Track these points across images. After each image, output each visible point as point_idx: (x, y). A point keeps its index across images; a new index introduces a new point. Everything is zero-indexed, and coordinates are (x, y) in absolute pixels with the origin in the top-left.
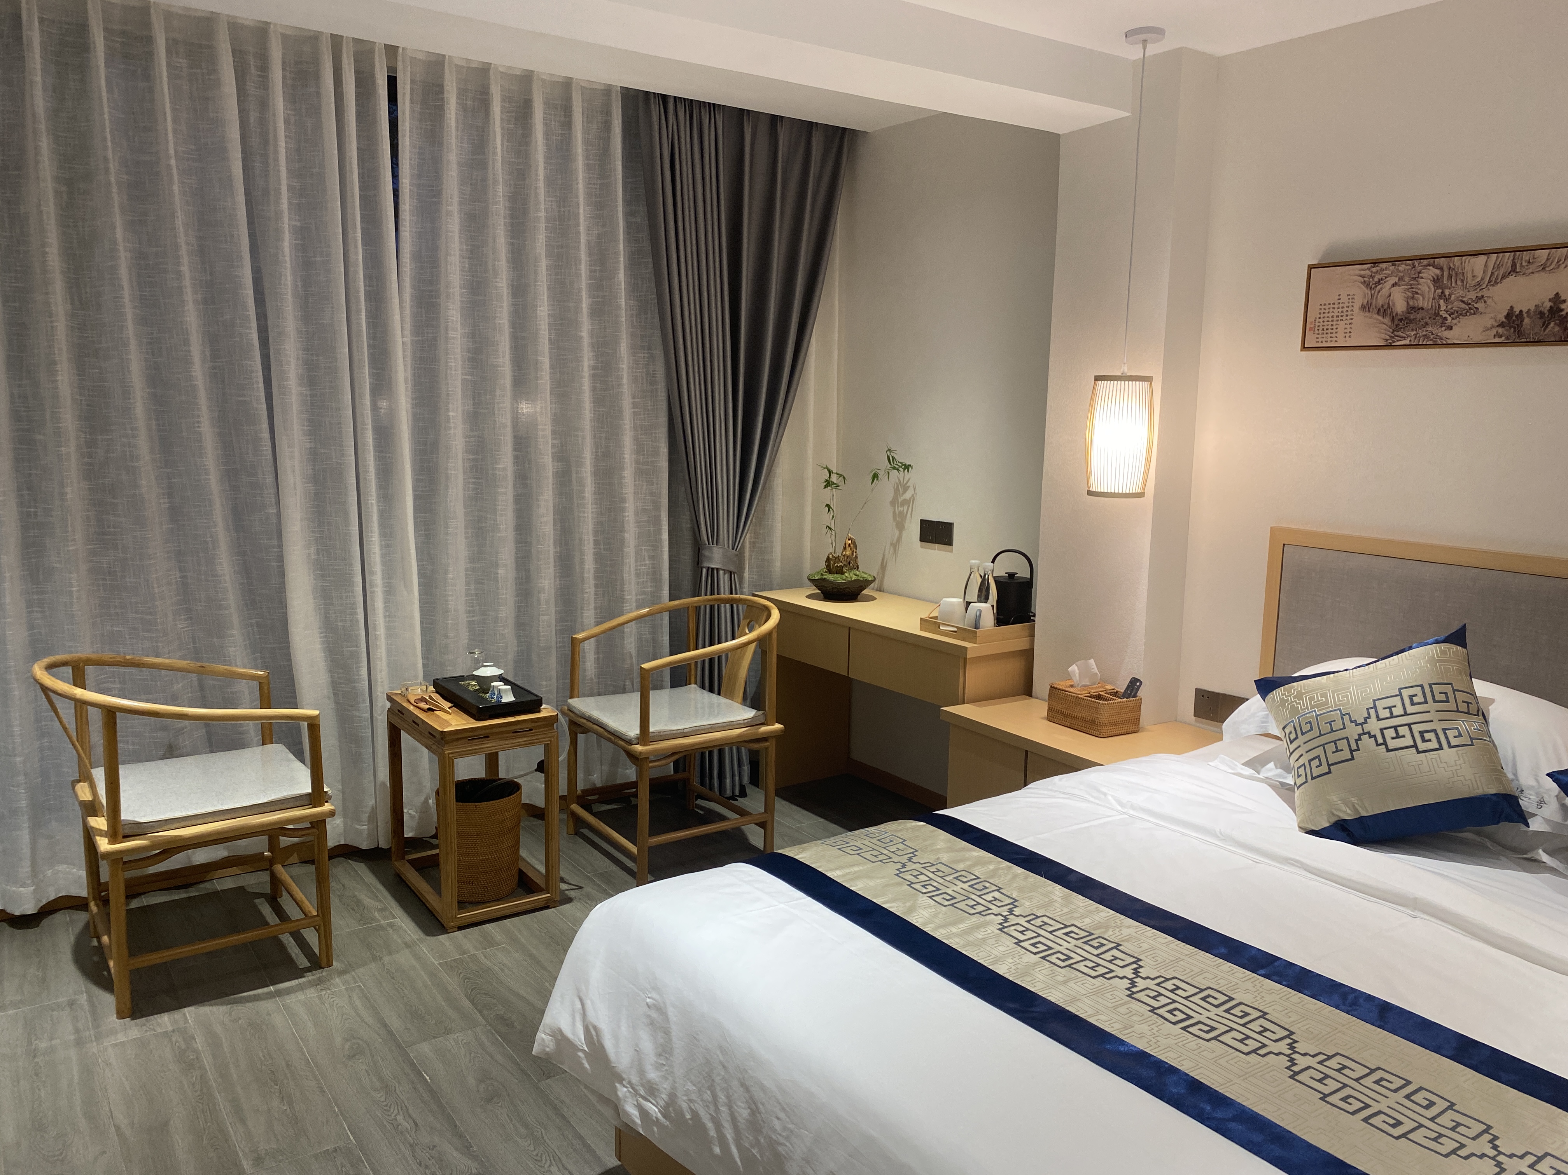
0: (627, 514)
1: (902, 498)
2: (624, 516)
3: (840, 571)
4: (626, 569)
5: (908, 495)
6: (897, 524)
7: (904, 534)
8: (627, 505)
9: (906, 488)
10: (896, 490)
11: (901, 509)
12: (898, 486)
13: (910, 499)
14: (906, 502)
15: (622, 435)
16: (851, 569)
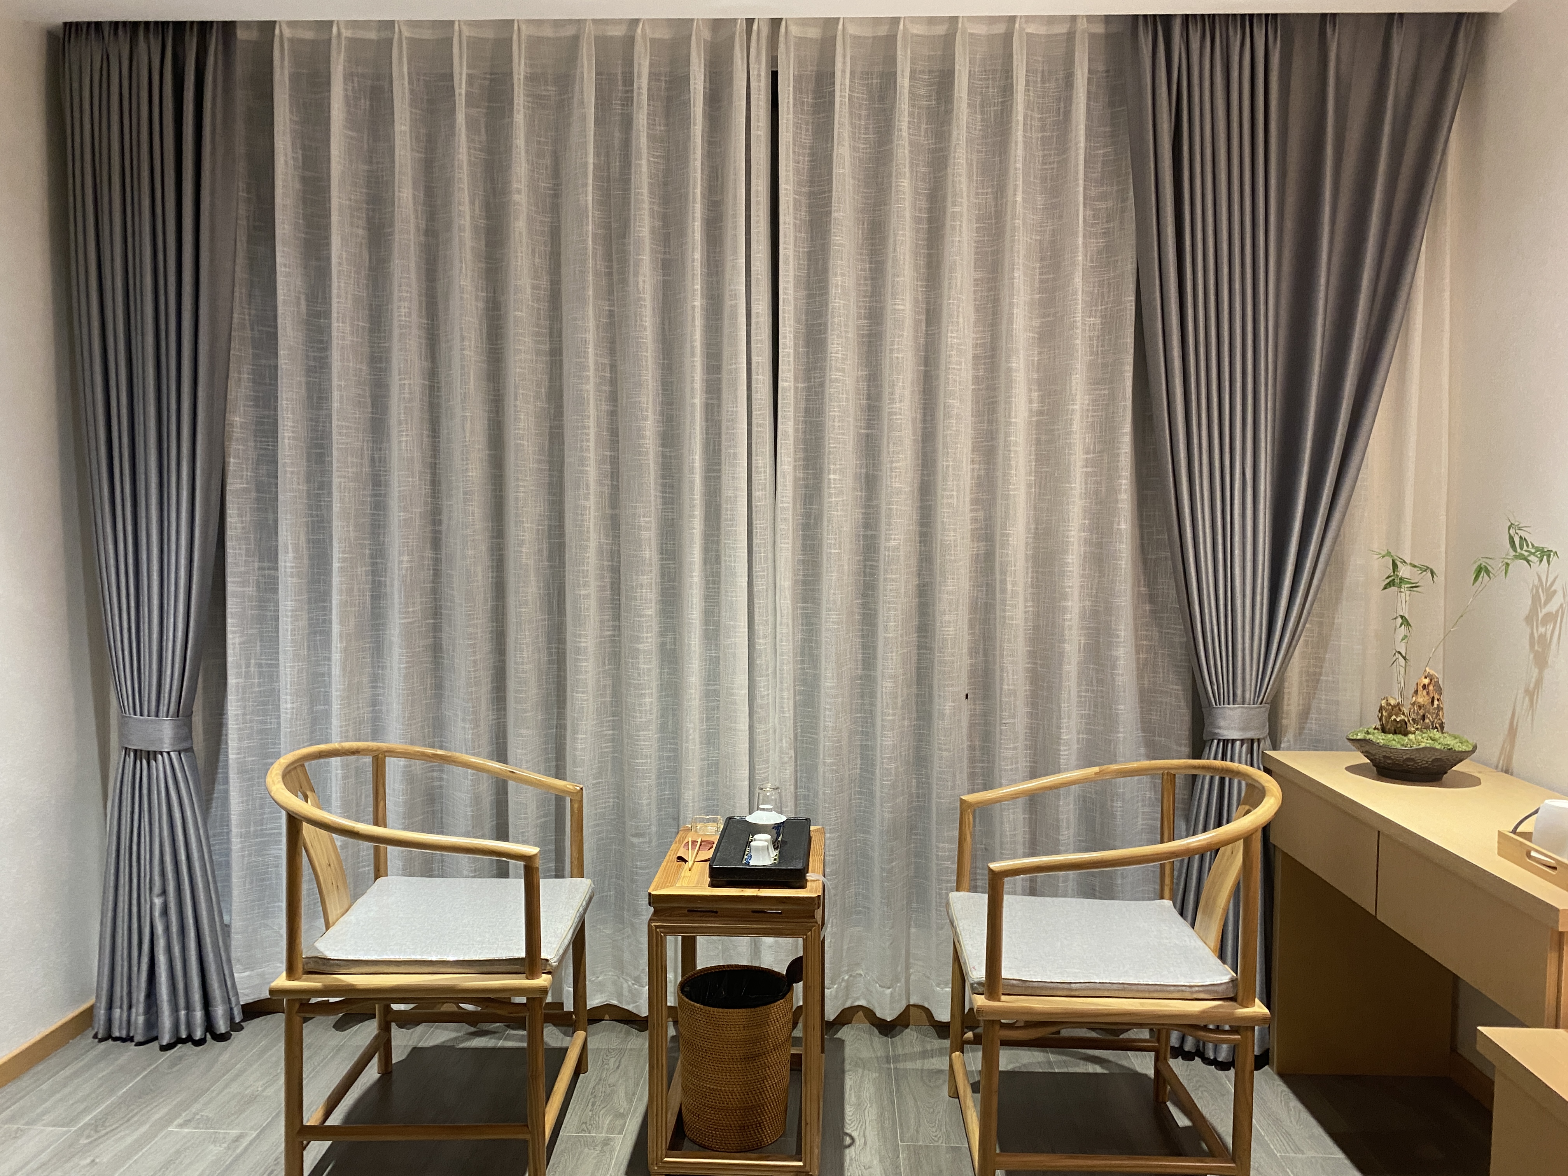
0: (1068, 616)
1: (1545, 611)
2: (1064, 620)
3: (1401, 729)
4: (1064, 695)
5: (1553, 607)
6: (1535, 657)
7: (1547, 673)
8: (1070, 604)
9: (1550, 595)
10: (1536, 599)
11: (1542, 630)
12: (1537, 591)
13: (1557, 611)
14: (1550, 618)
15: (1068, 504)
16: (1427, 728)
